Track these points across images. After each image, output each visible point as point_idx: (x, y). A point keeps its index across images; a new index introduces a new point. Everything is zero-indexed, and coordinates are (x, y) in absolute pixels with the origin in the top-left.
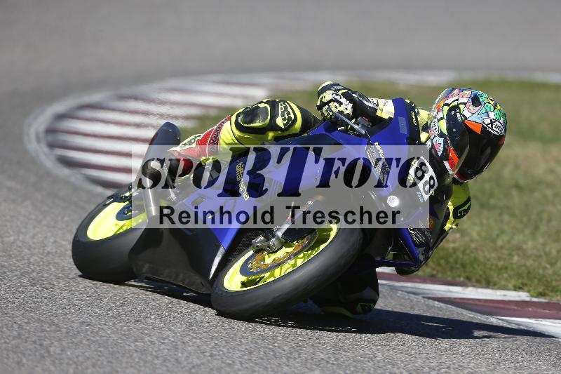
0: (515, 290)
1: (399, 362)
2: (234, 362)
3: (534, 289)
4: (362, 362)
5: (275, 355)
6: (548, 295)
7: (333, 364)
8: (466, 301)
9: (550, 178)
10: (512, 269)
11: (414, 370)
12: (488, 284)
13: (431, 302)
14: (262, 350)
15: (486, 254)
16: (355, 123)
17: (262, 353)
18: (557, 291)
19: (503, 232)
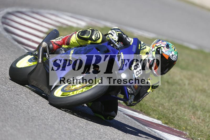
0: (157, 119)
1: (108, 134)
2: (48, 119)
3: (164, 121)
4: (95, 131)
5: (64, 120)
6: (169, 124)
7: (84, 129)
8: (138, 119)
9: (181, 82)
10: (158, 112)
11: (113, 139)
12: (148, 114)
13: (125, 116)
14: (60, 117)
15: (150, 103)
16: (117, 44)
17: (60, 118)
18: (172, 124)
19: (158, 97)
